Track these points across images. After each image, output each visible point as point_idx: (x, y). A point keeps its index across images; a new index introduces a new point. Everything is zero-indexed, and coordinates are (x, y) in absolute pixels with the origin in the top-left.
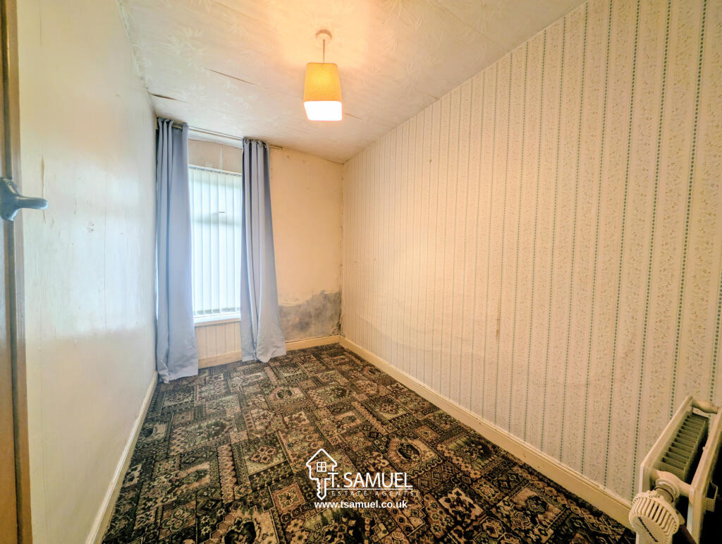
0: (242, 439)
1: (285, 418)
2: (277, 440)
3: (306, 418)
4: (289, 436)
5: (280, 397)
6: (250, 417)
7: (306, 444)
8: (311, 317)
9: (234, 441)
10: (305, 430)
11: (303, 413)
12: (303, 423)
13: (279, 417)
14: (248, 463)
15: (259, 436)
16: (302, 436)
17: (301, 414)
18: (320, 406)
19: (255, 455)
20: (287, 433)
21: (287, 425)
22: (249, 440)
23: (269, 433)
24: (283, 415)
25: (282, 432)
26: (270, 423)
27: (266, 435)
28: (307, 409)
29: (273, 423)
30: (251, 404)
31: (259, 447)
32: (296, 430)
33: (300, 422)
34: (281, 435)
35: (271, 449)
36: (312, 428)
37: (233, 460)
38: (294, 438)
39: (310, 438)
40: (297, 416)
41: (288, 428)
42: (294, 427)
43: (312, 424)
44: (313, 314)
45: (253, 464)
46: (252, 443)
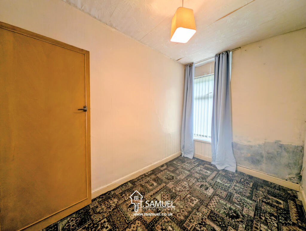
0: (170, 187)
1: (189, 195)
2: (174, 198)
3: (195, 203)
4: (179, 201)
5: (201, 186)
6: (181, 183)
7: (178, 211)
8: (262, 157)
9: (168, 185)
10: (186, 207)
11: (197, 200)
12: (191, 204)
13: (188, 193)
14: (160, 195)
15: (174, 191)
16: (182, 207)
17: (196, 200)
18: (209, 207)
19: (164, 195)
20: (180, 200)
21: (185, 198)
22: (170, 189)
23: (177, 193)
24: (190, 193)
25: (180, 198)
26: (183, 191)
27: (175, 193)
28: (201, 202)
29: (183, 192)
30: (189, 179)
31: (169, 194)
32: (184, 203)
33: (190, 202)
34: (178, 198)
35: (169, 198)
36: (190, 209)
37: (160, 190)
38: (179, 204)
39: (183, 211)
40: (194, 199)
41: (183, 199)
42: (186, 201)
43: (193, 209)
44: (264, 156)
45: (160, 196)
46: (170, 190)
